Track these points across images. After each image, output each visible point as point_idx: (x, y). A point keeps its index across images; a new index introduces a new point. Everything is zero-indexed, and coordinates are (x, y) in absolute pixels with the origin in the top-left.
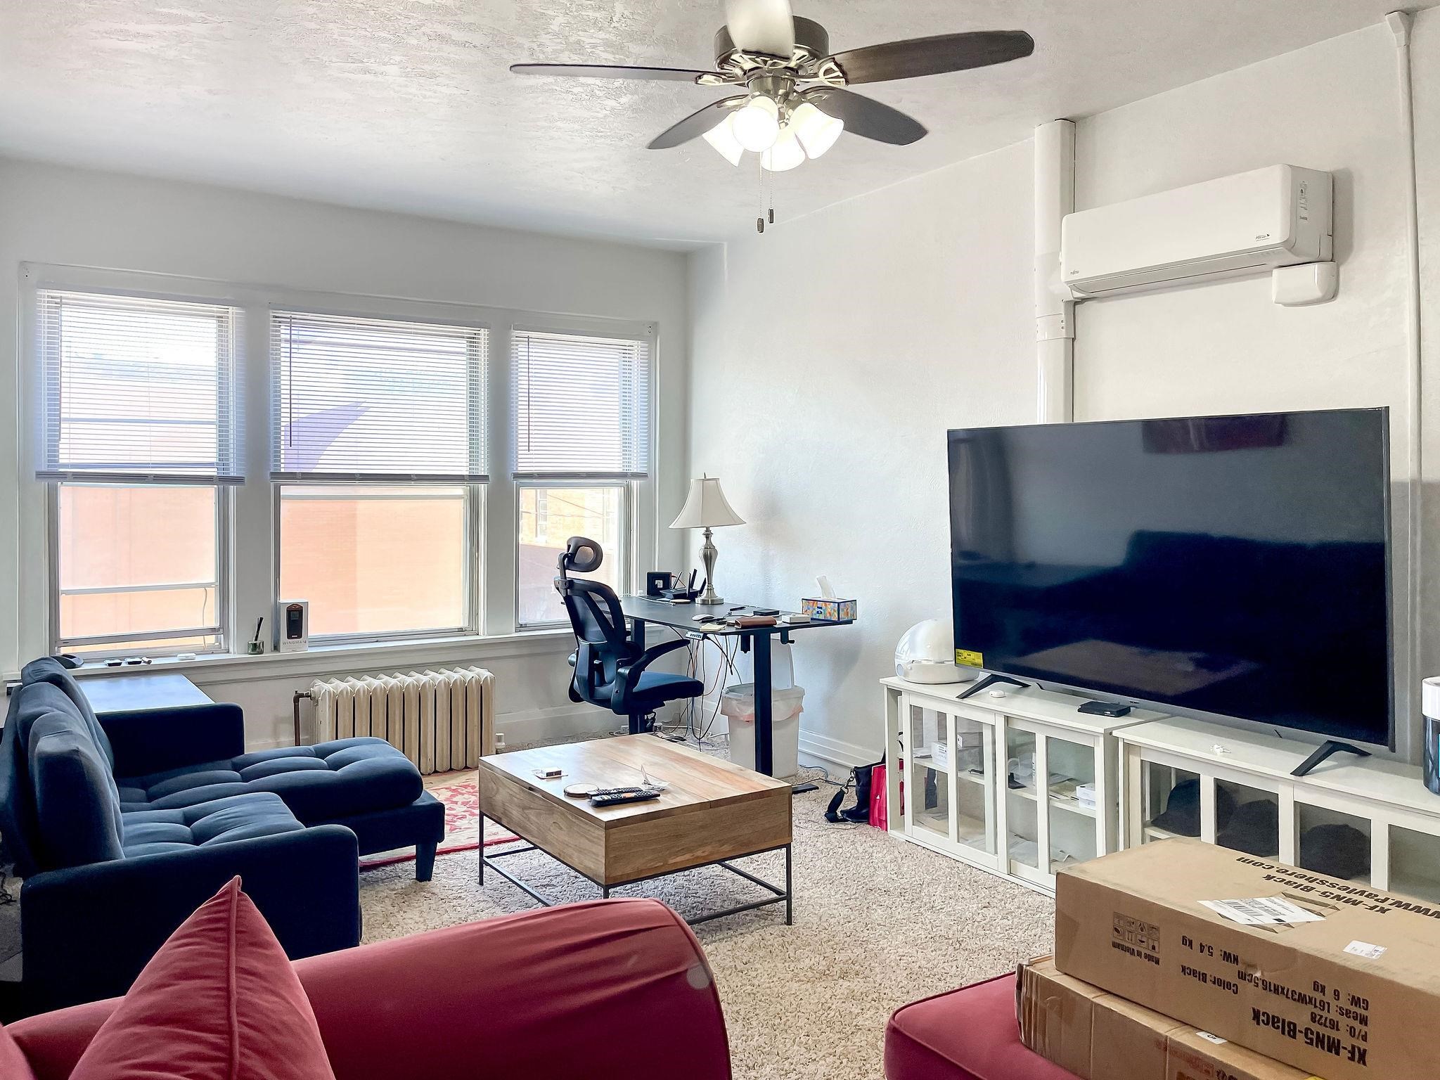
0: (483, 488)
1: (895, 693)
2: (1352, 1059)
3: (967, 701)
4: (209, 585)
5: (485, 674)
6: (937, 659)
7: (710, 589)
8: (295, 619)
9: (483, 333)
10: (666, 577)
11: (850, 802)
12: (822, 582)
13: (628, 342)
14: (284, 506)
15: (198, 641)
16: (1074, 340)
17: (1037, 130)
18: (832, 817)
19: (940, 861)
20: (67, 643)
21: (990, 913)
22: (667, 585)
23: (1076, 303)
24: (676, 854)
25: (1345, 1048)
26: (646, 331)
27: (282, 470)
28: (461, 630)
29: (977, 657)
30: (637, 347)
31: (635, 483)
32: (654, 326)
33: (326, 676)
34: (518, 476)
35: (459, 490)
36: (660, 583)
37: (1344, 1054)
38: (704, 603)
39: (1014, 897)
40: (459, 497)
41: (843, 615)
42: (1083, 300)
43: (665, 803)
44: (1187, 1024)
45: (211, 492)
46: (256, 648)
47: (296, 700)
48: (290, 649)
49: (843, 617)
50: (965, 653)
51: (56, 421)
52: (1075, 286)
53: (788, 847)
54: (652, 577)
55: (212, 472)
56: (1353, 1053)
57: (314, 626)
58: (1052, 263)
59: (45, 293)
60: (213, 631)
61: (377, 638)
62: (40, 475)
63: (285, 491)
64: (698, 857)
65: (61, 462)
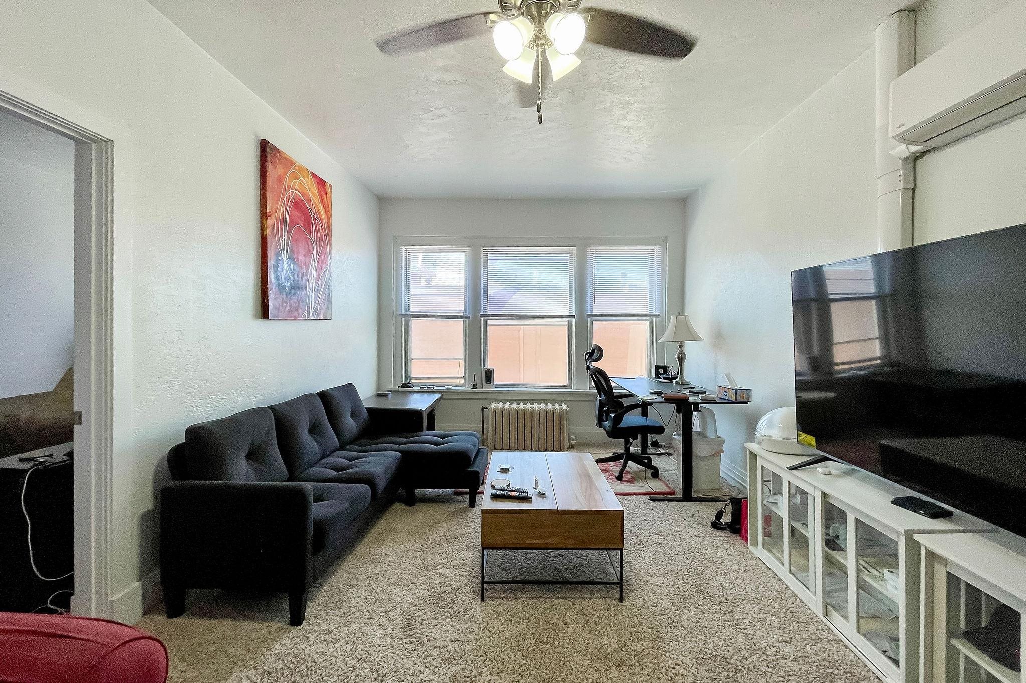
0: (573, 321)
1: (755, 456)
3: (795, 472)
4: (462, 359)
5: (564, 407)
6: (785, 436)
7: (682, 376)
8: (489, 375)
9: (574, 248)
10: (665, 369)
11: (727, 519)
13: (653, 247)
14: (489, 329)
15: (457, 381)
16: (914, 189)
17: (878, 31)
18: (716, 526)
20: (412, 378)
22: (665, 372)
23: (916, 158)
24: (532, 538)
26: (662, 241)
27: (488, 313)
28: (563, 386)
29: (812, 440)
30: (656, 250)
31: (655, 319)
32: (665, 238)
33: (498, 401)
34: (589, 316)
35: (565, 322)
36: (661, 371)
38: (677, 383)
40: (566, 326)
42: (923, 154)
43: (536, 504)
45: (461, 322)
46: (474, 386)
47: (483, 409)
48: (487, 388)
49: (739, 399)
50: (803, 435)
51: (408, 295)
52: (904, 139)
53: (621, 550)
54: (658, 368)
55: (462, 314)
57: (496, 379)
59: (404, 247)
60: (461, 378)
61: (526, 387)
62: (400, 315)
63: (490, 322)
65: (411, 310)
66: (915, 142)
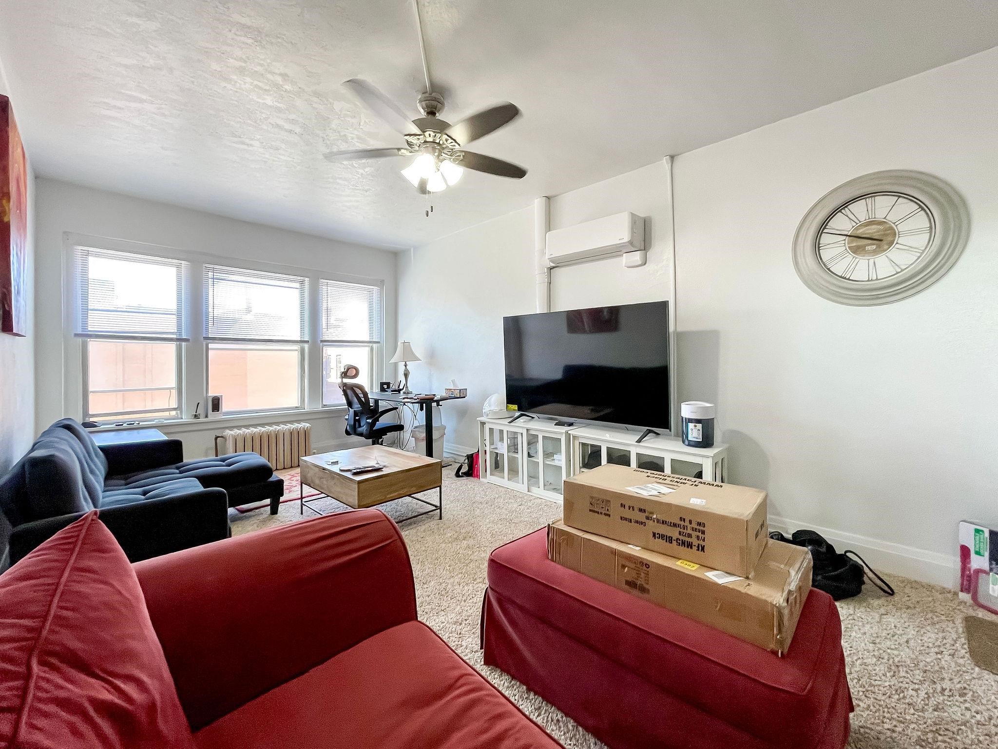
0: (306, 346)
1: (483, 424)
2: (698, 550)
3: (512, 424)
4: (172, 388)
5: (308, 425)
6: (499, 409)
7: (407, 387)
8: (216, 404)
9: (307, 279)
10: (388, 384)
11: (465, 469)
12: (453, 381)
13: (372, 287)
14: (211, 353)
15: (166, 414)
16: (550, 283)
17: (536, 201)
18: (457, 475)
19: (501, 489)
20: (93, 416)
21: (522, 507)
22: (388, 387)
23: (551, 268)
24: (391, 493)
25: (695, 546)
26: (380, 283)
27: (210, 336)
28: (296, 407)
29: (515, 407)
30: (375, 289)
31: (375, 346)
32: (382, 282)
33: (231, 428)
34: (322, 341)
35: (296, 347)
36: (385, 386)
37: (695, 548)
38: (404, 393)
39: (531, 501)
40: (296, 350)
41: (462, 395)
42: (554, 267)
43: (385, 471)
44: (623, 542)
45: (172, 347)
46: (196, 417)
47: (217, 438)
48: (213, 416)
49: (462, 396)
50: (510, 406)
51: (86, 310)
52: (552, 260)
53: (440, 487)
54: (382, 384)
55: (174, 336)
56: (698, 547)
57: (225, 407)
58: (543, 253)
59: (80, 248)
60: (175, 409)
62: (76, 335)
63: (210, 346)
64: (400, 494)
65: (89, 329)
66: (553, 262)
